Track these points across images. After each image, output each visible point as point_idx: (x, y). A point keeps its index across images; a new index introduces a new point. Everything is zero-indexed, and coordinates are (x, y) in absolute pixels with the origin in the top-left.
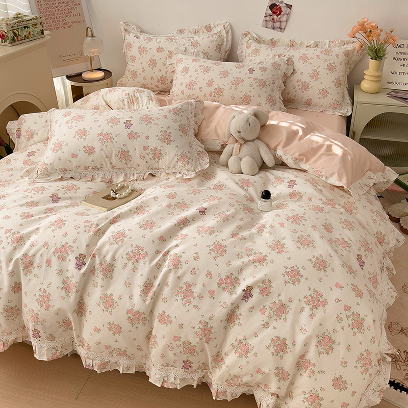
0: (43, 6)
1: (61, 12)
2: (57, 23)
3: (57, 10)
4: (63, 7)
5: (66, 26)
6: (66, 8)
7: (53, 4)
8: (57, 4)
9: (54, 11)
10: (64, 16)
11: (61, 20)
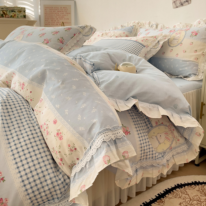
0: (48, 12)
1: (58, 16)
2: (54, 22)
3: (55, 15)
4: (60, 14)
5: (58, 24)
6: (61, 15)
7: (54, 11)
8: (56, 12)
9: (54, 15)
10: (59, 18)
11: (56, 20)
